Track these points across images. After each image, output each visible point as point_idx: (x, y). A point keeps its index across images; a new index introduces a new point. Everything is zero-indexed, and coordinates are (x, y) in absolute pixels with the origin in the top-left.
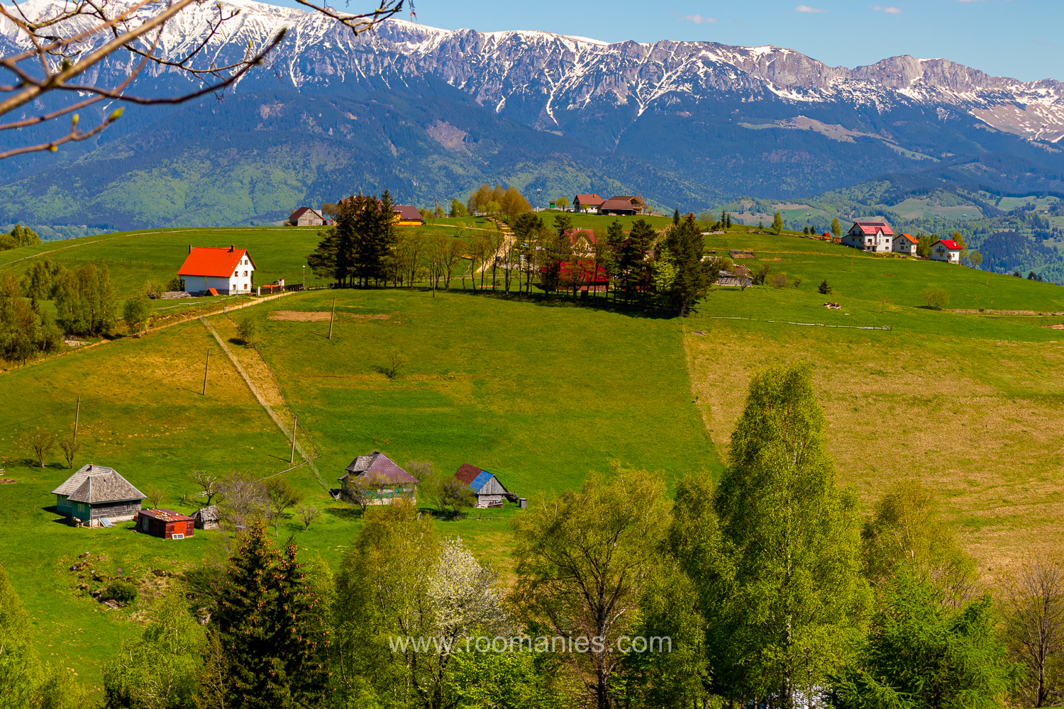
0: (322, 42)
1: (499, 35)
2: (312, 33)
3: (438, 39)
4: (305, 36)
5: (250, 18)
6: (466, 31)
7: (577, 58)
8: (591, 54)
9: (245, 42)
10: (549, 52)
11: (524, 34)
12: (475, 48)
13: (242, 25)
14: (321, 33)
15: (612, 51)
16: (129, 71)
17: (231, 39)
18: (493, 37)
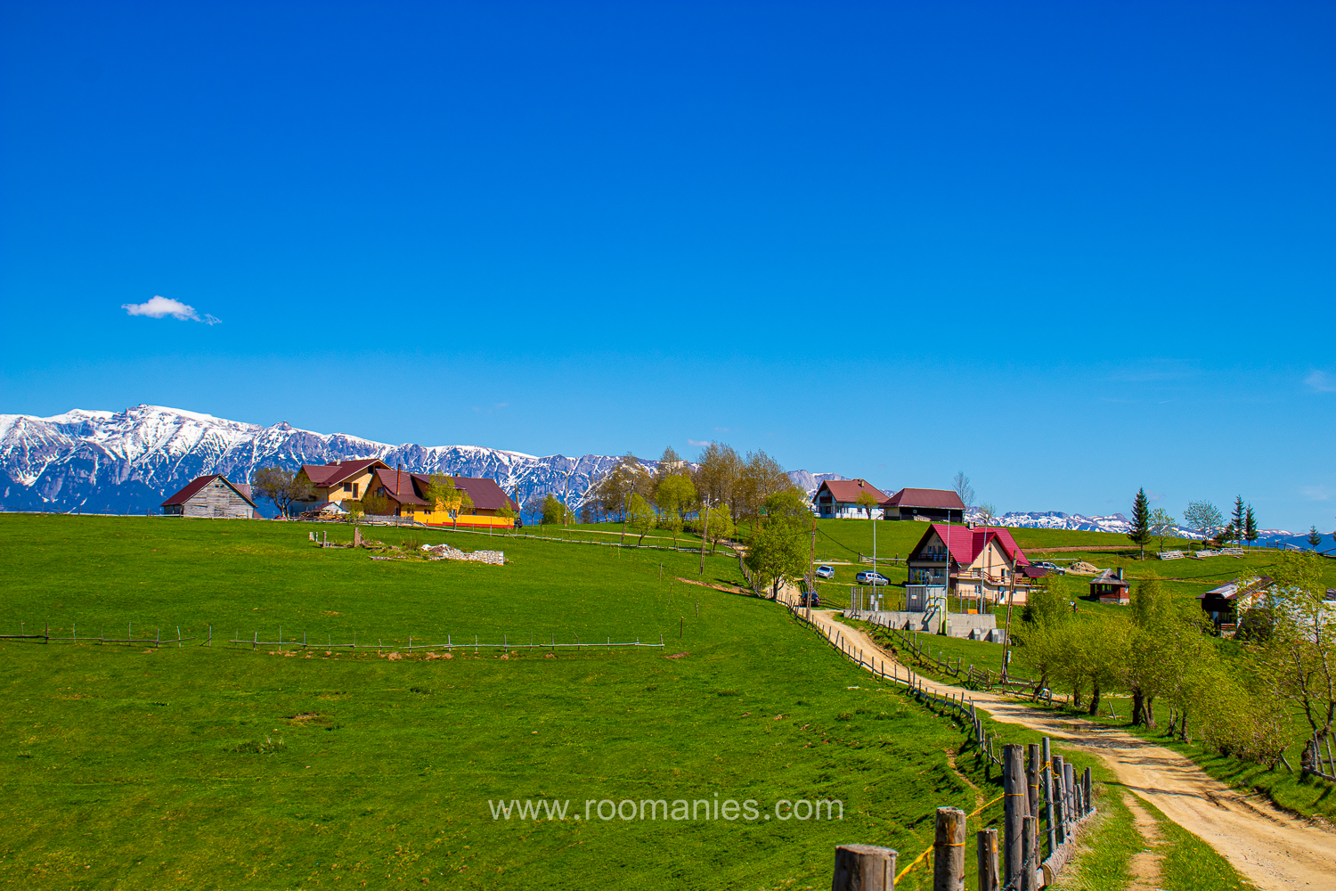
0: (277, 453)
1: (440, 450)
2: (268, 445)
3: (384, 453)
4: (261, 448)
5: (210, 432)
6: (410, 446)
7: (511, 470)
8: (523, 467)
9: (205, 452)
10: (485, 465)
11: (462, 448)
12: (418, 461)
13: (203, 438)
14: (276, 446)
15: (542, 464)
16: (93, 479)
17: (192, 451)
18: (434, 451)
